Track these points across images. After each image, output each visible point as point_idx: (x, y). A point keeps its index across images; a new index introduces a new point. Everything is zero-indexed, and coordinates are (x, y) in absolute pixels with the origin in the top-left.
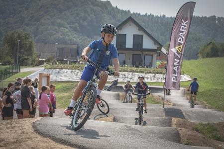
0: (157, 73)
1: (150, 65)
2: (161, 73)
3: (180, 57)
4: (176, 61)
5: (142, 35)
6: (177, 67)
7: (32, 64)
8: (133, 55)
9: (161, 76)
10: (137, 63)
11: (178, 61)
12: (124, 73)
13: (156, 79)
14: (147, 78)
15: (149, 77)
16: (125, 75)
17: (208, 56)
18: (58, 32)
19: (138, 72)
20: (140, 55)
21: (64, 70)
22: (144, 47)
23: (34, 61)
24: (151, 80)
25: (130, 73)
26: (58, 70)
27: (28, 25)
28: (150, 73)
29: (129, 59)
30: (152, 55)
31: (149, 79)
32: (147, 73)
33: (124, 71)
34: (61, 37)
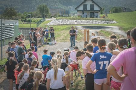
0: (102, 20)
1: (97, 17)
2: (104, 20)
5: (94, 5)
7: (49, 17)
8: (90, 13)
17: (114, 12)
18: (55, 5)
20: (94, 13)
21: (64, 20)
22: (95, 10)
23: (49, 16)
25: (91, 20)
26: (62, 20)
27: (44, 2)
30: (98, 13)
34: (56, 6)
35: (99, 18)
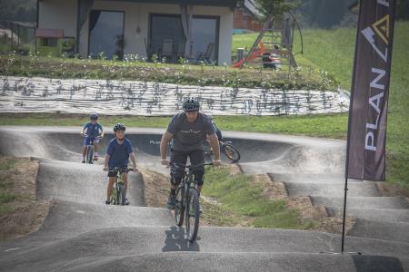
0: (244, 85)
2: (256, 84)
3: (385, 58)
4: (377, 75)
6: (379, 97)
8: (152, 15)
9: (256, 93)
10: (167, 47)
11: (382, 73)
12: (128, 83)
13: (241, 105)
14: (211, 102)
15: (216, 97)
16: (130, 92)
19: (175, 80)
20: (179, 16)
24: (224, 109)
25: (149, 84)
28: (219, 83)
29: (139, 30)
30: (218, 18)
31: (217, 105)
32: (209, 83)
33: (128, 77)
35: (225, 68)
